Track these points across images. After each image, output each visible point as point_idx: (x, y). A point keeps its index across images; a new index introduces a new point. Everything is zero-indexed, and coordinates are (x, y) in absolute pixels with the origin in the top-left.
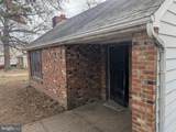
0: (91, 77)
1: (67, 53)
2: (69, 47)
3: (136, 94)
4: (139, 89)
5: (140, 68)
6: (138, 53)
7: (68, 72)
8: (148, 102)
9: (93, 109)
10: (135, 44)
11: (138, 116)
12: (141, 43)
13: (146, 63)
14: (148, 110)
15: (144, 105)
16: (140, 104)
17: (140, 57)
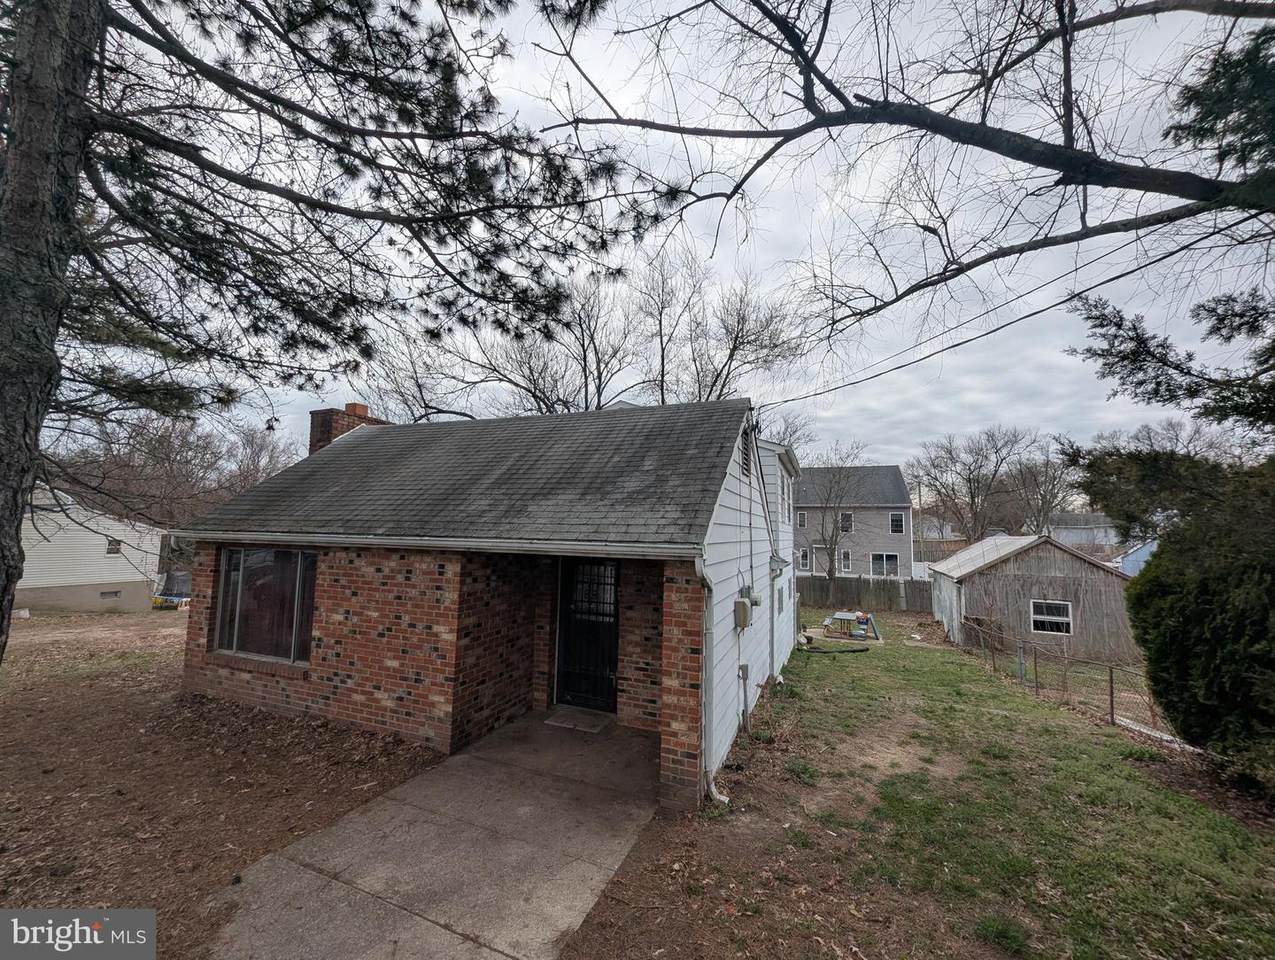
0: (512, 641)
1: (464, 574)
2: (469, 557)
3: (669, 674)
4: (674, 665)
5: (678, 624)
6: (674, 596)
7: (463, 632)
8: (693, 686)
9: (522, 739)
10: (671, 580)
11: (674, 717)
12: (681, 580)
13: (689, 617)
14: (692, 702)
15: (683, 694)
16: (677, 693)
17: (677, 605)
